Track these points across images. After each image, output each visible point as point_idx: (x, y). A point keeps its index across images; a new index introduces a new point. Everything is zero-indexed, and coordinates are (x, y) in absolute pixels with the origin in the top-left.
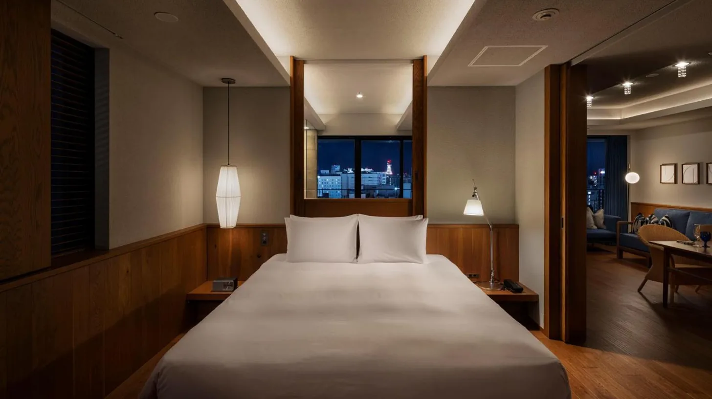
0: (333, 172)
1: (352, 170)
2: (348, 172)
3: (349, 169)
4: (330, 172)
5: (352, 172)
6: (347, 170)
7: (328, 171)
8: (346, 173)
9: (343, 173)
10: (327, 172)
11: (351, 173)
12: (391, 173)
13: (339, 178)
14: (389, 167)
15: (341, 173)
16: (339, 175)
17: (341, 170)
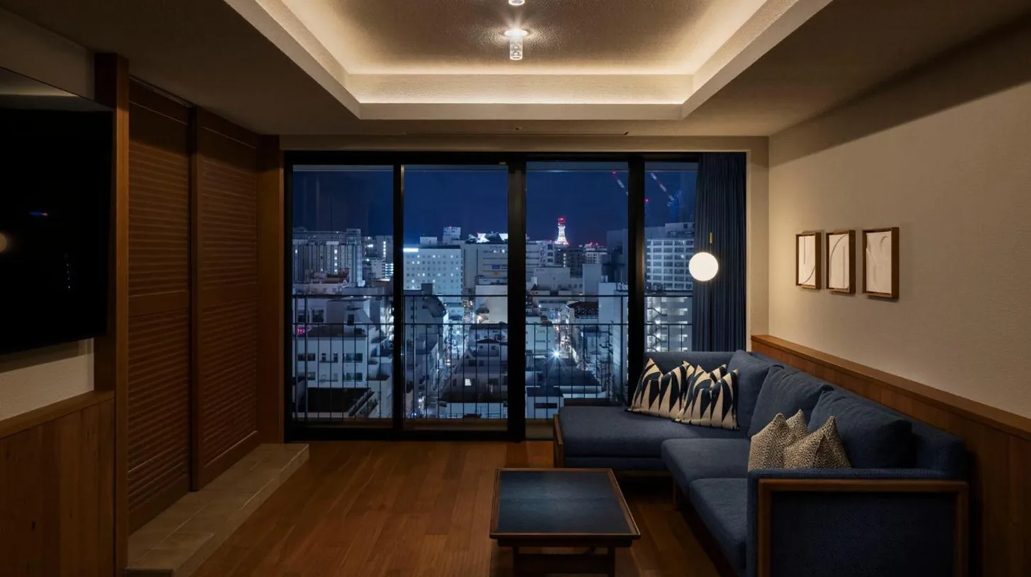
0: (446, 240)
1: (486, 237)
2: (478, 241)
3: (479, 235)
4: (440, 239)
5: (486, 240)
6: (477, 236)
7: (436, 238)
8: (474, 242)
9: (468, 242)
10: (434, 240)
11: (483, 243)
12: (566, 243)
13: (458, 251)
14: (562, 230)
15: (463, 242)
16: (458, 247)
17: (463, 236)
